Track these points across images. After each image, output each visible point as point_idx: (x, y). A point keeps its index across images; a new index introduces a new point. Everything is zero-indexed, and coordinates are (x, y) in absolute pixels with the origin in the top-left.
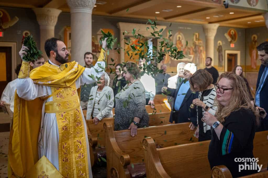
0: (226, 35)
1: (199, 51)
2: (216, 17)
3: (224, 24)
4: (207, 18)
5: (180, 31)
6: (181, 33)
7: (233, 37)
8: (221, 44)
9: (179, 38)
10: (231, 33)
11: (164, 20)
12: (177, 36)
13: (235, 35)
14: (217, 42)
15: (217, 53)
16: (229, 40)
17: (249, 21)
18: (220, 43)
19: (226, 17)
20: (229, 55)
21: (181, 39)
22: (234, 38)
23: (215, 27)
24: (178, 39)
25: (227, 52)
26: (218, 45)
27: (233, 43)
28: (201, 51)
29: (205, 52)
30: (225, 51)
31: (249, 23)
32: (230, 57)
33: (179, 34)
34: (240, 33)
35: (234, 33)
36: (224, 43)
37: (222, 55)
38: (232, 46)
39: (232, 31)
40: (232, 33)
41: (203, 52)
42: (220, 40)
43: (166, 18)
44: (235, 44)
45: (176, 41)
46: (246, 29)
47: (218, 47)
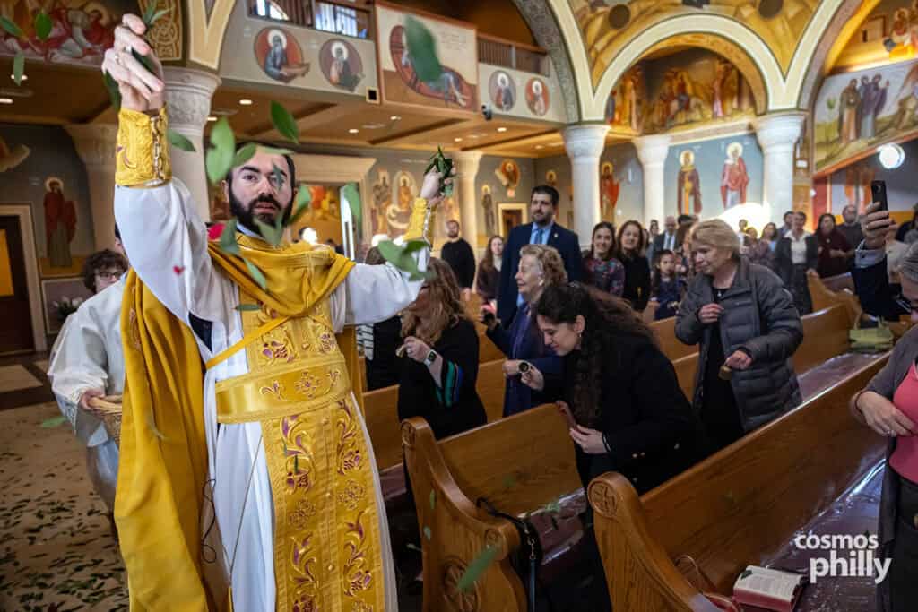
0: (499, 174)
1: (447, 208)
2: (474, 138)
3: (492, 151)
4: (457, 140)
5: (405, 167)
6: (407, 173)
7: (511, 176)
8: (489, 191)
9: (405, 182)
10: (507, 169)
11: (369, 145)
12: (399, 179)
13: (515, 172)
14: (481, 186)
15: (483, 209)
16: (505, 182)
17: (539, 143)
18: (486, 190)
19: (494, 138)
20: (506, 212)
21: (408, 185)
22: (514, 178)
23: (475, 157)
24: (402, 184)
25: (502, 206)
26: (484, 194)
27: (512, 189)
28: (450, 207)
29: (458, 209)
30: (497, 203)
31: (539, 147)
32: (509, 216)
33: (404, 174)
34: (524, 169)
35: (512, 169)
36: (494, 189)
37: (492, 214)
38: (511, 193)
39: (509, 164)
40: (510, 167)
41: (453, 209)
42: (487, 183)
43: (374, 142)
44: (515, 189)
45: (399, 188)
46: (535, 160)
47: (482, 198)
